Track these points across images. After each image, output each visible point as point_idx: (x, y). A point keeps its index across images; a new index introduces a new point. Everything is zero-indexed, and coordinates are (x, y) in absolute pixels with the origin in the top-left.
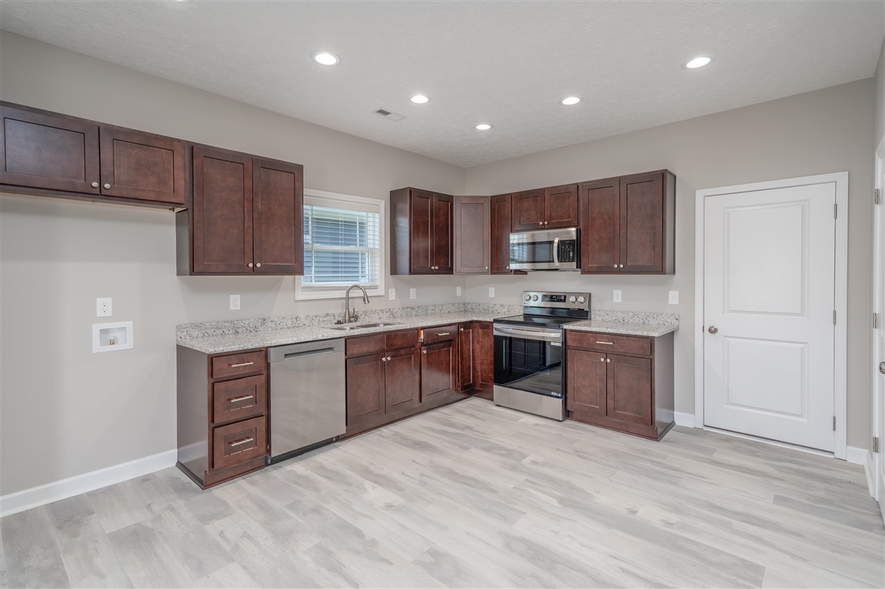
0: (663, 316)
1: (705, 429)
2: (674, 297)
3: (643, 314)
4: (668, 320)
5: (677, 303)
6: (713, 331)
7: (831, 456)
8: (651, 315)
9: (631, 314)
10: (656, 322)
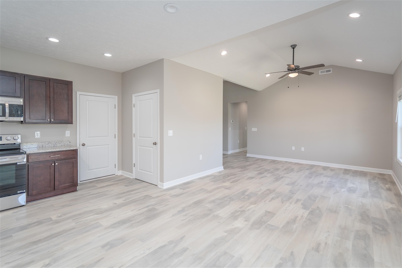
0: (64, 142)
1: (81, 182)
2: (68, 133)
3: (54, 142)
4: (66, 143)
5: (69, 136)
6: (84, 145)
7: (114, 175)
8: (58, 142)
9: (47, 143)
10: (61, 145)
